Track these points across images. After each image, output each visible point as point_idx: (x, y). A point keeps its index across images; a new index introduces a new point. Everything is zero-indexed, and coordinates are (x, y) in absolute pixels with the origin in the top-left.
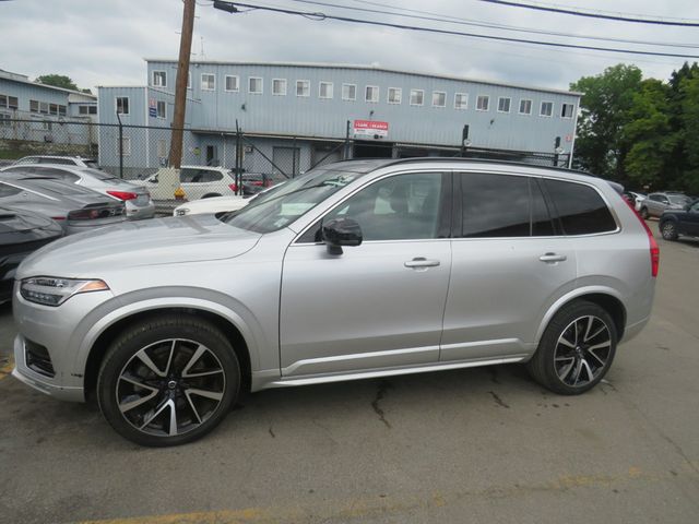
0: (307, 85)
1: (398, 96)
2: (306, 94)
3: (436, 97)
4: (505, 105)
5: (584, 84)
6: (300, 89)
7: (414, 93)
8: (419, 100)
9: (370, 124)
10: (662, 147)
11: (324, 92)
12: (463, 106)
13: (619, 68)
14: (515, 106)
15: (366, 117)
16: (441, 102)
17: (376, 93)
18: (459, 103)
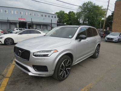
0: (7, 11)
1: (27, 14)
2: (7, 13)
3: (34, 14)
4: (46, 16)
5: (57, 13)
6: (6, 12)
7: (30, 13)
8: (31, 15)
9: (22, 19)
10: (69, 23)
11: (11, 12)
12: (39, 16)
13: (61, 11)
14: (47, 16)
15: (20, 17)
16: (35, 15)
17: (22, 13)
18: (38, 15)
